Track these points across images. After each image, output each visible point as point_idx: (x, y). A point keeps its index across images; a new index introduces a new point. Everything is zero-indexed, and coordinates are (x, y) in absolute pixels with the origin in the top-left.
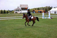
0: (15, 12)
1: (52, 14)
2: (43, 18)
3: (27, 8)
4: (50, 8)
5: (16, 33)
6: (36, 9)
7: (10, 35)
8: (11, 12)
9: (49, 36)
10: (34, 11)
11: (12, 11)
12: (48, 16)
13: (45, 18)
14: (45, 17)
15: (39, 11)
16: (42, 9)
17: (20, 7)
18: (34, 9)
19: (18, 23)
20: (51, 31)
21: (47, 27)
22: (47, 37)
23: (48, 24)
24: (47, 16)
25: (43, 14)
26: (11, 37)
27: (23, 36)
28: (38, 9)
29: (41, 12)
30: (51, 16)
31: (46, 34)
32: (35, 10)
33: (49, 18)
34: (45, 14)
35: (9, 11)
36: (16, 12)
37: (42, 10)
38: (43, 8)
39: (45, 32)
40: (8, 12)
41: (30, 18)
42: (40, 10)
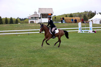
0: (29, 21)
1: (95, 24)
2: (79, 31)
3: (52, 14)
4: (92, 15)
5: (31, 58)
6: (66, 16)
7: (21, 61)
8: (23, 21)
9: (90, 63)
10: (63, 19)
11: (25, 19)
12: (89, 29)
13: (84, 32)
14: (83, 29)
15: (72, 20)
16: (77, 15)
17: (39, 12)
18: (64, 15)
19: (34, 40)
20: (93, 55)
21: (86, 48)
22: (86, 65)
23: (88, 42)
24: (87, 29)
25: (80, 24)
26: (23, 65)
27: (44, 64)
28: (71, 16)
29: (76, 21)
30: (93, 29)
31: (85, 60)
32: (65, 18)
33: (91, 31)
34: (84, 24)
35: (20, 19)
36: (32, 20)
37: (78, 18)
38: (80, 15)
39: (83, 56)
40: (17, 21)
41: (54, 33)
42: (74, 18)
